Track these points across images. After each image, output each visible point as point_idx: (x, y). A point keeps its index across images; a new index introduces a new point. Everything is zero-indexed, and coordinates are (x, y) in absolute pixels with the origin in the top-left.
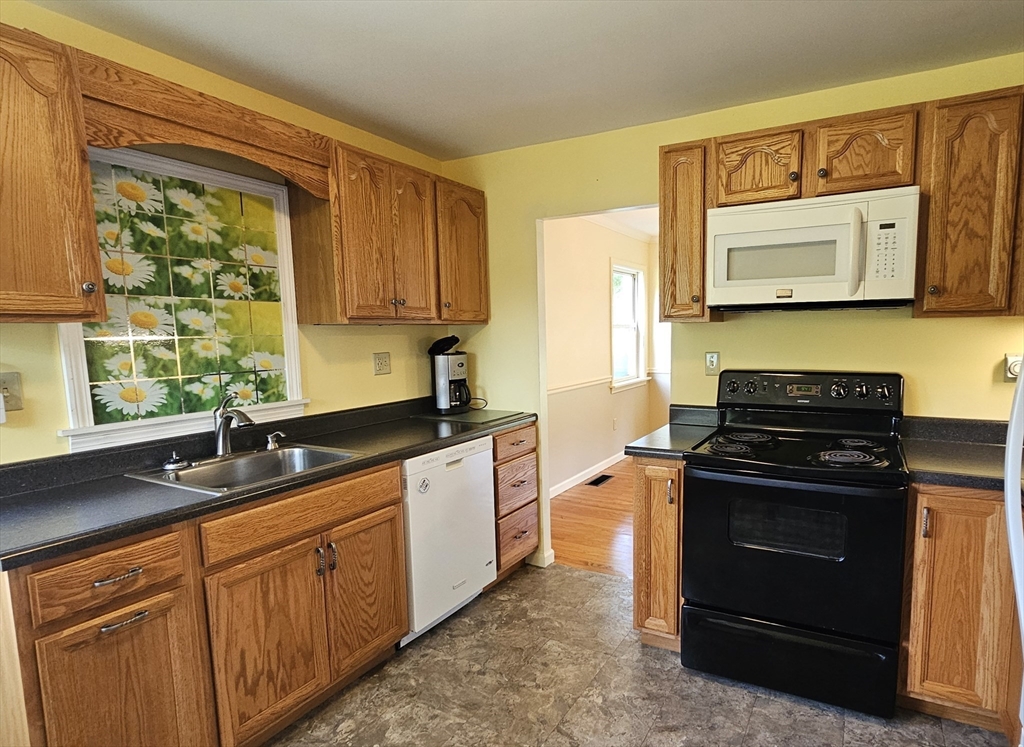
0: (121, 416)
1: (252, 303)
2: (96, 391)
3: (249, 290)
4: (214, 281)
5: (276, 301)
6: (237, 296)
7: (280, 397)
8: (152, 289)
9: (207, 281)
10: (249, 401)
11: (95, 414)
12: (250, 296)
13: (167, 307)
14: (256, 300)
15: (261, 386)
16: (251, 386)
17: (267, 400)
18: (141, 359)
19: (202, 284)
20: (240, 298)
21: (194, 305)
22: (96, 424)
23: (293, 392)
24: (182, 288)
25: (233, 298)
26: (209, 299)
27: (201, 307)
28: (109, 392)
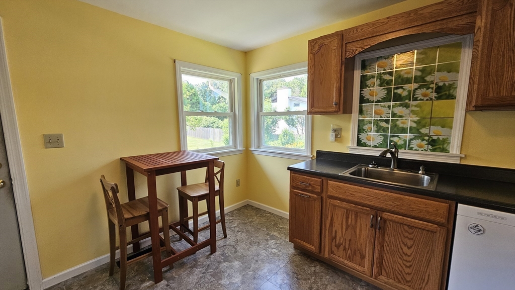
0: (365, 145)
1: (434, 101)
2: (359, 136)
3: (434, 95)
4: (413, 93)
5: (453, 99)
6: (425, 99)
7: (444, 150)
8: (385, 100)
9: (410, 94)
10: (422, 149)
11: (357, 143)
12: (434, 98)
13: (389, 107)
14: (437, 100)
15: (432, 143)
16: (425, 142)
17: (434, 150)
18: (375, 126)
19: (407, 96)
20: (427, 100)
21: (401, 105)
22: (357, 146)
23: (454, 148)
24: (397, 98)
25: (423, 100)
26: (409, 102)
27: (404, 106)
28: (363, 137)
